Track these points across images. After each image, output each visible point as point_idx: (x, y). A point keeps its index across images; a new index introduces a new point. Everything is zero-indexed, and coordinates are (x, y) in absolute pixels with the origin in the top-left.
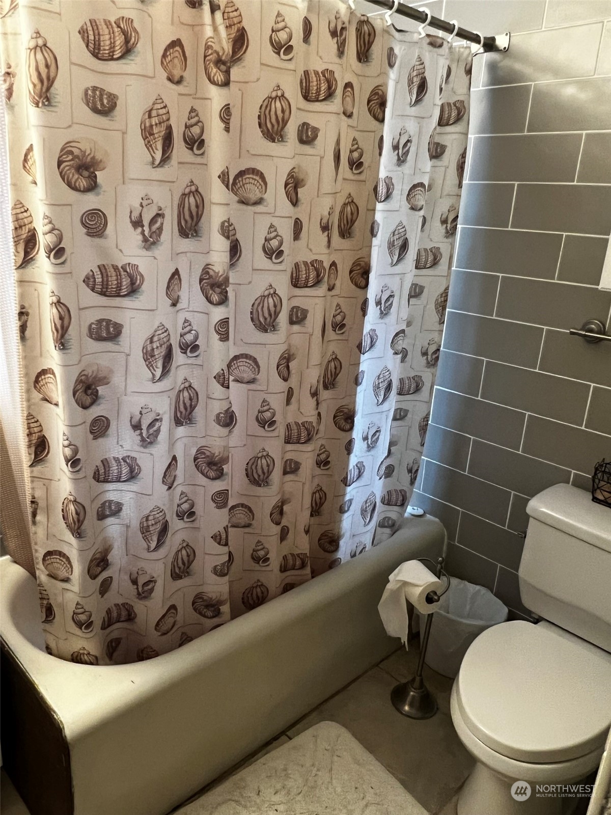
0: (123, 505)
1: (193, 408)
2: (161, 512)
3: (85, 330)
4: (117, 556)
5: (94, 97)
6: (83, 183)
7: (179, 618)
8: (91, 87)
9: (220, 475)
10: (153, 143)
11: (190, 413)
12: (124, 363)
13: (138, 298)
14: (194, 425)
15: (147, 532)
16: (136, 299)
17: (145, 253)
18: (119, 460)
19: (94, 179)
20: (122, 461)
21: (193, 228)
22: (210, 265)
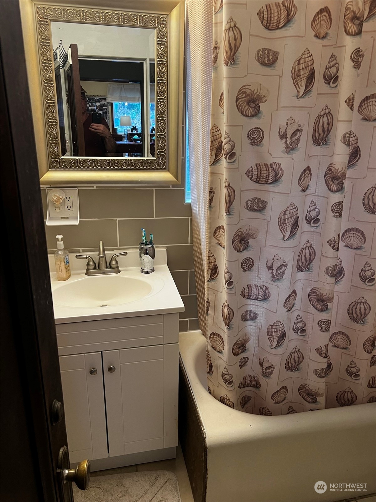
0: (258, 315)
1: (311, 261)
2: (281, 325)
3: (244, 204)
4: (251, 345)
5: (263, 55)
6: (250, 111)
7: (289, 396)
8: (262, 49)
9: (325, 309)
10: (299, 82)
11: (309, 264)
12: (266, 226)
13: (278, 185)
14: (310, 273)
15: (271, 335)
16: (278, 186)
17: (287, 156)
18: (258, 287)
19: (258, 108)
20: (259, 287)
21: (324, 139)
22: (333, 164)
